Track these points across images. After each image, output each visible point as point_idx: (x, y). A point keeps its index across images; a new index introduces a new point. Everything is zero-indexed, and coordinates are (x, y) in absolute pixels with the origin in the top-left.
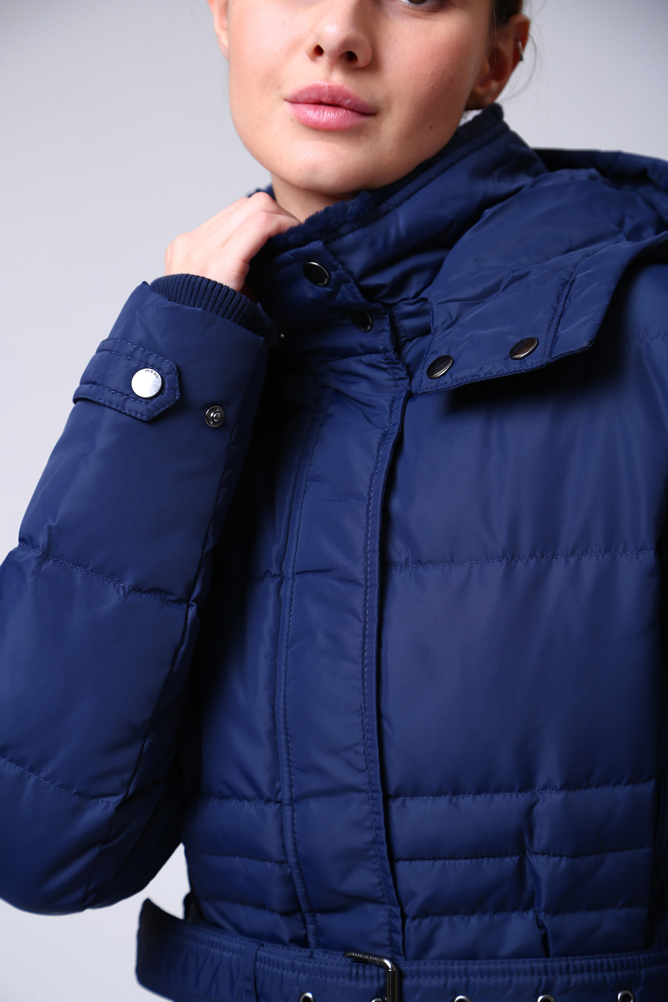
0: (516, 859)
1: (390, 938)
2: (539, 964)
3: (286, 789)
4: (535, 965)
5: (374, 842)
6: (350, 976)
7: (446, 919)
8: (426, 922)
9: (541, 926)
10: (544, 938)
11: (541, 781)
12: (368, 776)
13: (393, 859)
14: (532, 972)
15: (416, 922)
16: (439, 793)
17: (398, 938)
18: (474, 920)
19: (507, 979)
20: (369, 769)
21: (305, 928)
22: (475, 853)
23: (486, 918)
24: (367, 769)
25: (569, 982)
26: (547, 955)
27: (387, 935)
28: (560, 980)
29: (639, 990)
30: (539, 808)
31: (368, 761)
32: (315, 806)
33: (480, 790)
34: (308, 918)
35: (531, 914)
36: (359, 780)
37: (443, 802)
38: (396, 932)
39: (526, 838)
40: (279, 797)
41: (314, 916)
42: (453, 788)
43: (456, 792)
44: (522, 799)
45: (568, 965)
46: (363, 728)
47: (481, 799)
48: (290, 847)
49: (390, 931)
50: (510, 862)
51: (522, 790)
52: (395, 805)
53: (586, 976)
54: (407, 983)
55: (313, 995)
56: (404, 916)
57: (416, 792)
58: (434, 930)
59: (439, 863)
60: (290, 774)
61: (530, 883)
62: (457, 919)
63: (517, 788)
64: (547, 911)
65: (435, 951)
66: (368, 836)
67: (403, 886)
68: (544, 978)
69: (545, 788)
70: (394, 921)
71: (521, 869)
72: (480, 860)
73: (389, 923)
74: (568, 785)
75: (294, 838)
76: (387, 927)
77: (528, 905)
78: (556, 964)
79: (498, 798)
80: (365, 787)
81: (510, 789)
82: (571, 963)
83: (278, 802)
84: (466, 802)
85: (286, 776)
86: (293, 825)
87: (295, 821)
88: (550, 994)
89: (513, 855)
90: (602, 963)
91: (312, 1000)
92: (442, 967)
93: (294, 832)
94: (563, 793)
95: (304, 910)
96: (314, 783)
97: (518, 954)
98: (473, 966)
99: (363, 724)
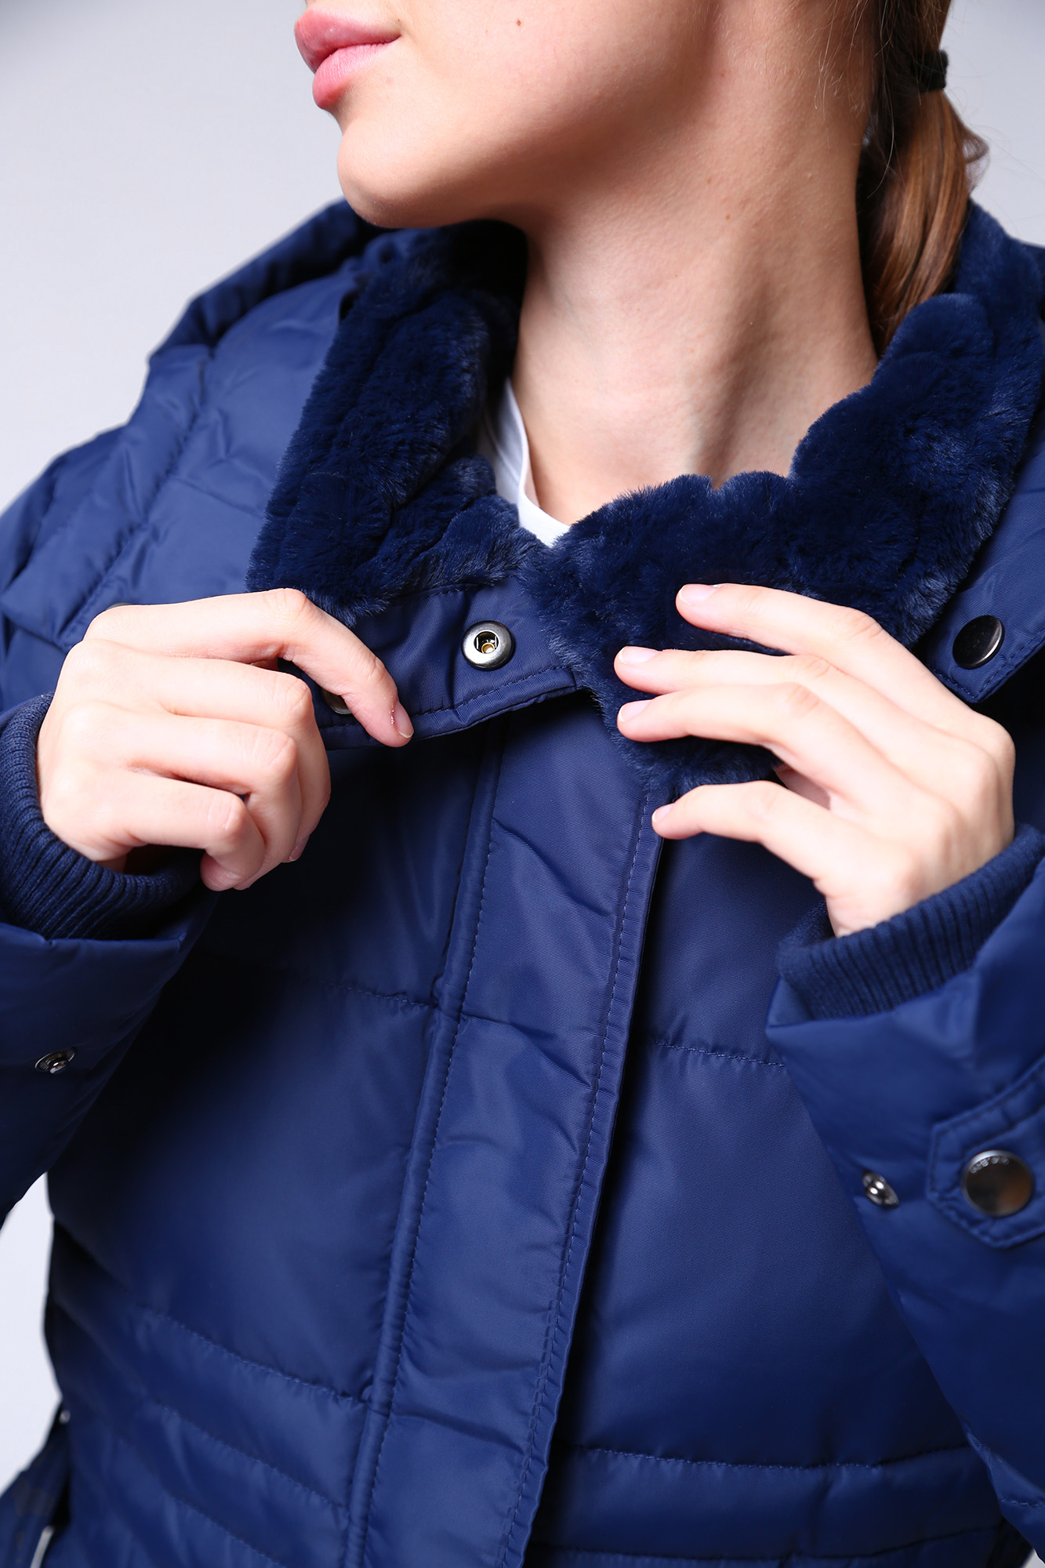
12: (532, 1426)
20: (537, 1414)
24: (534, 1414)
31: (539, 1401)
40: (365, 1394)
44: (812, 1476)
46: (546, 1342)
48: (360, 1487)
75: (374, 1473)
80: (522, 1445)
83: (361, 1401)
87: (383, 1444)
93: (375, 1462)
99: (547, 1335)
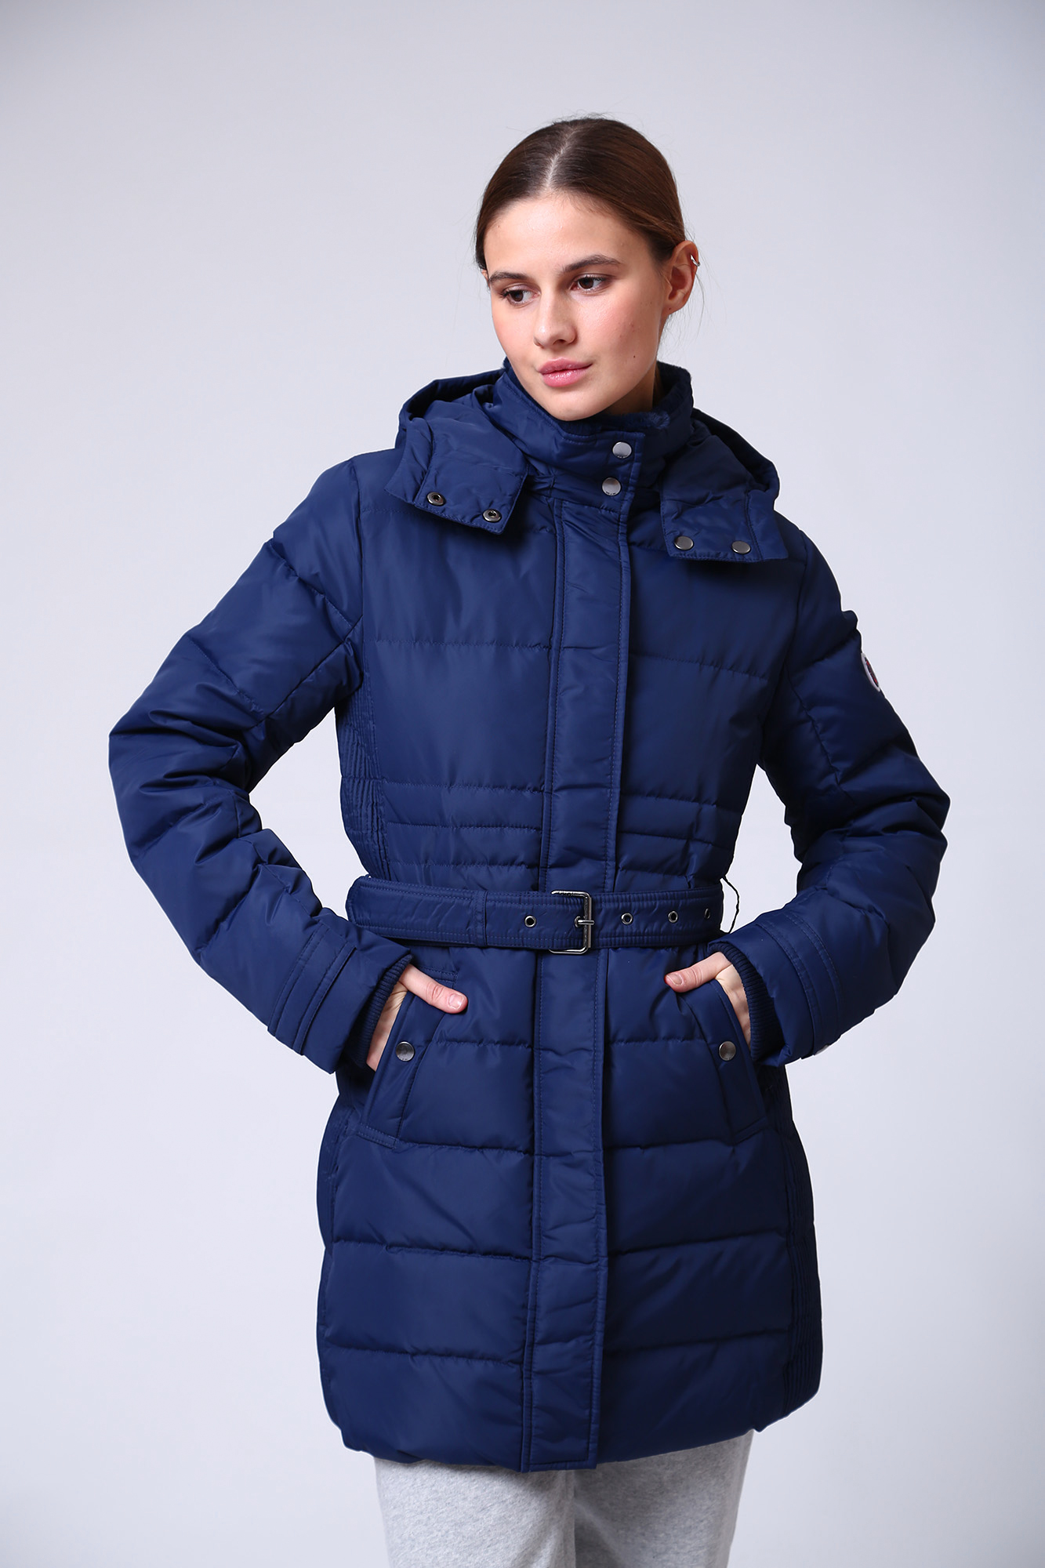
0: (685, 842)
1: (604, 883)
3: (548, 783)
7: (639, 873)
8: (629, 873)
11: (705, 797)
13: (619, 831)
15: (623, 872)
16: (650, 794)
17: (609, 882)
18: (655, 876)
19: (654, 902)
21: (538, 878)
23: (661, 876)
24: (611, 774)
25: (686, 904)
27: (602, 880)
28: (681, 903)
33: (673, 796)
38: (609, 878)
39: (694, 830)
40: (543, 788)
44: (695, 805)
47: (673, 801)
48: (545, 818)
49: (605, 878)
50: (682, 843)
54: (597, 907)
56: (617, 868)
58: (632, 878)
59: (644, 837)
60: (553, 774)
62: (646, 874)
63: (693, 798)
64: (694, 875)
68: (673, 902)
69: (705, 802)
70: (608, 871)
71: (685, 849)
72: (666, 839)
73: (605, 874)
74: (717, 803)
75: (550, 814)
76: (603, 876)
80: (608, 785)
81: (689, 799)
83: (541, 791)
85: (549, 775)
86: (550, 805)
88: (675, 911)
89: (685, 839)
91: (535, 922)
93: (550, 810)
94: (715, 806)
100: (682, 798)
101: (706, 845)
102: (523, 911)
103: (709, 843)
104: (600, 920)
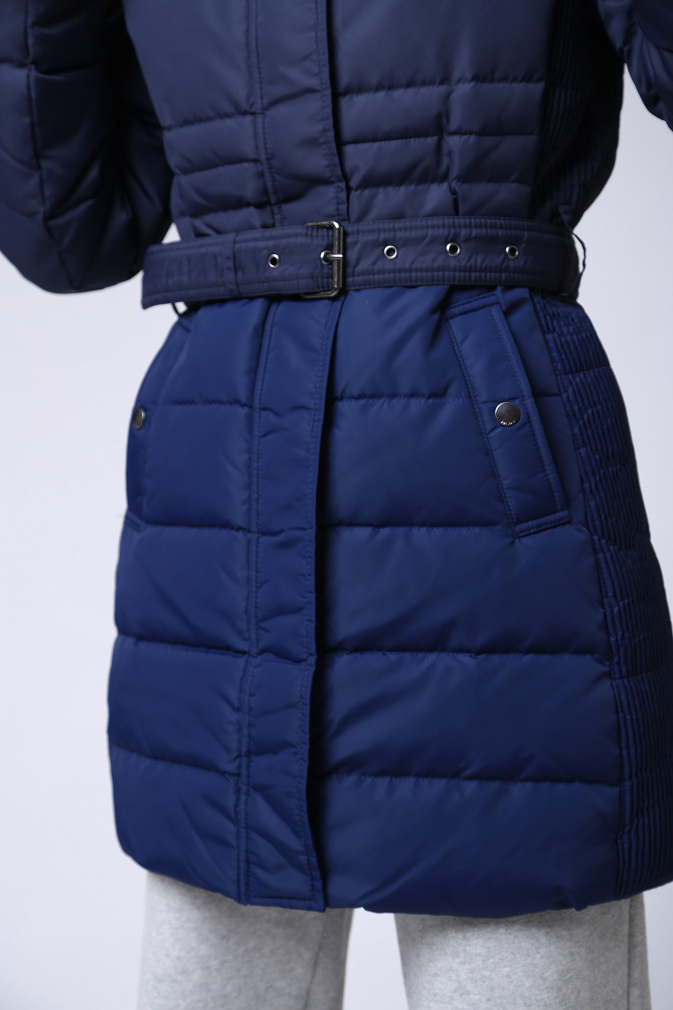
0: (435, 138)
1: (338, 210)
2: (448, 221)
3: (258, 101)
4: (446, 221)
5: (324, 131)
6: (306, 235)
7: (381, 190)
8: (367, 192)
9: (454, 192)
10: (455, 203)
11: (456, 75)
13: (340, 143)
14: (444, 226)
15: (358, 192)
16: (378, 88)
17: (343, 207)
18: (402, 189)
19: (424, 232)
20: (320, 72)
21: (273, 218)
22: (405, 134)
23: (412, 187)
25: (471, 234)
26: (457, 213)
27: (335, 207)
28: (464, 232)
29: (523, 245)
30: (455, 95)
31: (319, 66)
32: (281, 110)
33: (410, 84)
34: (276, 209)
35: (445, 185)
36: (313, 82)
37: (381, 95)
38: (342, 203)
39: (444, 121)
40: (254, 109)
41: (280, 207)
42: (388, 85)
43: (391, 87)
44: (442, 89)
45: (470, 223)
47: (410, 91)
48: (261, 146)
49: (338, 204)
50: (431, 141)
51: (442, 82)
52: (344, 102)
53: (484, 231)
54: (350, 240)
55: (279, 256)
56: (349, 189)
57: (360, 89)
58: (372, 198)
59: (377, 144)
60: (261, 89)
61: (445, 161)
62: (390, 189)
63: (438, 81)
64: (458, 179)
65: (373, 214)
66: (320, 127)
67: (349, 165)
68: (452, 231)
69: (459, 81)
70: (339, 195)
71: (439, 147)
72: (408, 140)
73: (337, 198)
74: (476, 78)
75: (265, 139)
76: (335, 201)
77: (444, 178)
78: (462, 221)
79: (424, 90)
80: (319, 88)
81: (432, 83)
82: (473, 221)
83: (252, 113)
84: (399, 93)
85: (258, 91)
86: (264, 128)
87: (265, 126)
88: (457, 243)
89: (434, 135)
90: (496, 223)
91: (278, 261)
92: (376, 226)
93: (264, 134)
94: (473, 84)
95: (273, 202)
96: (279, 90)
97: (433, 214)
98: (398, 224)
99: (316, 37)
100: (423, 84)
101: (467, 137)
102: (266, 248)
103: (470, 133)
104: (353, 254)
